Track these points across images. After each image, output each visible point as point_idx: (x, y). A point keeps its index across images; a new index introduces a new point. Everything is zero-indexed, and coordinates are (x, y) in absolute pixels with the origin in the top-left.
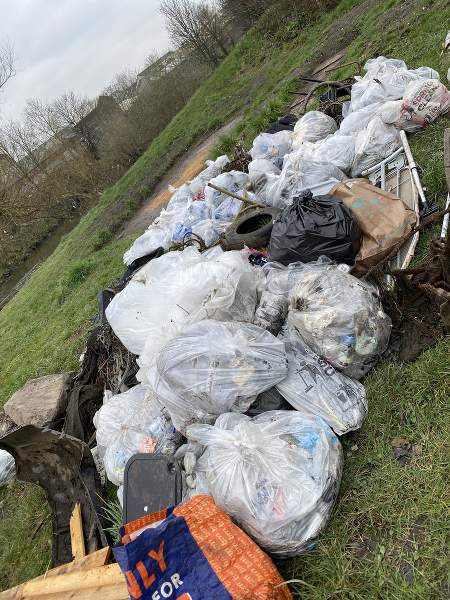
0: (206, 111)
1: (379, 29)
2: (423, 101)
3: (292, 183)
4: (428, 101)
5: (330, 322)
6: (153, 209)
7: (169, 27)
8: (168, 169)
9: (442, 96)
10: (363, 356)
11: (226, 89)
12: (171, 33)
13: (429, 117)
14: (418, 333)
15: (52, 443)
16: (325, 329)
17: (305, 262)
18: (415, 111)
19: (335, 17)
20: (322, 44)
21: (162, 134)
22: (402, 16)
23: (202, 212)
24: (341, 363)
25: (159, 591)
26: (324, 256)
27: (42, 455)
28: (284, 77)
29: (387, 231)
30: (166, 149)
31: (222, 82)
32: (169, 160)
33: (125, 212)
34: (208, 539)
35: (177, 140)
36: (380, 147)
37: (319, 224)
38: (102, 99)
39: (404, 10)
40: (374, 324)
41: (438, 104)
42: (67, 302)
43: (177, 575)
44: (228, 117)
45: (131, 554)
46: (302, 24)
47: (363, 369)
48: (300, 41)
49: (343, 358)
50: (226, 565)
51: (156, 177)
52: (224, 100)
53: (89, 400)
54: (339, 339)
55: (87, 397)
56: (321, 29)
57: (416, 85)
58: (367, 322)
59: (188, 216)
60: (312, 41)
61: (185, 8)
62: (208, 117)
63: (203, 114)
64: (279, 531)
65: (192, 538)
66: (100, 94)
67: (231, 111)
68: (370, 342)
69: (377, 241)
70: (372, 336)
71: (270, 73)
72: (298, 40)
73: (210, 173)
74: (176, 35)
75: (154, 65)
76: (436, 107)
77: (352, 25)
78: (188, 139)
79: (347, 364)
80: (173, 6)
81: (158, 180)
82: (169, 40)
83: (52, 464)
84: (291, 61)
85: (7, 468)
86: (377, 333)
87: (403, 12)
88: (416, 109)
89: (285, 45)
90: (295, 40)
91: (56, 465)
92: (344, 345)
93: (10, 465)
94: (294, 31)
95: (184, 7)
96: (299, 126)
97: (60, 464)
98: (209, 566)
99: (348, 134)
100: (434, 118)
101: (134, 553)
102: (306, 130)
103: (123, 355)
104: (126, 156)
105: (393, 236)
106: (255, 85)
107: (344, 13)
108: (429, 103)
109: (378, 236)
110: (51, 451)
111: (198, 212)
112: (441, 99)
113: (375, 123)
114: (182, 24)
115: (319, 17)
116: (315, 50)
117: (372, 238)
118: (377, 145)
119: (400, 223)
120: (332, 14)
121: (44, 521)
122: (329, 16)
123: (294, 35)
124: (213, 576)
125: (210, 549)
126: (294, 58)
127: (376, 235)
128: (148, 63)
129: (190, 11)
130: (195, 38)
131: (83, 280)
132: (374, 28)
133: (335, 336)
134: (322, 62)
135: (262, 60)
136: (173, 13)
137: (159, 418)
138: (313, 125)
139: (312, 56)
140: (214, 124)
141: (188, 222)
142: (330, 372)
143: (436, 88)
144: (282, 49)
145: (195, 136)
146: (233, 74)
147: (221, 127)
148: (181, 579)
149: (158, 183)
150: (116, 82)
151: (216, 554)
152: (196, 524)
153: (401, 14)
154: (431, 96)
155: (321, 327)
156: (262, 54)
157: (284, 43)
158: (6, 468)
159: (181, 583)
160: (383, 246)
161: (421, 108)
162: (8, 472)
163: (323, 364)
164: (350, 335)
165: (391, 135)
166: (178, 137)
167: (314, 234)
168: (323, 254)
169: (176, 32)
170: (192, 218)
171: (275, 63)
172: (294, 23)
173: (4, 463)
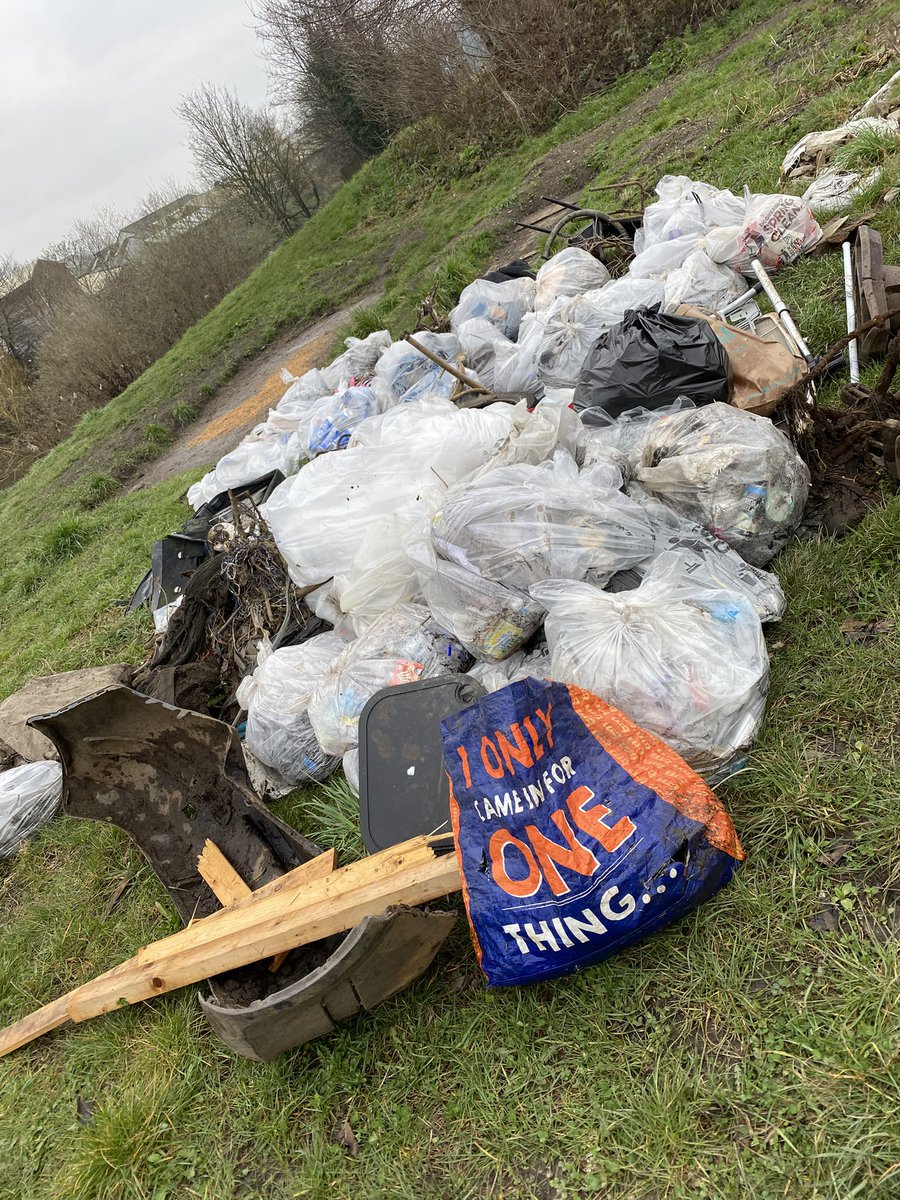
0: (302, 284)
1: (645, 159)
2: (779, 226)
3: (561, 343)
4: (787, 228)
5: (730, 461)
6: (206, 442)
7: (197, 146)
8: (228, 377)
9: (807, 223)
10: (774, 524)
11: (338, 251)
12: (200, 157)
13: (787, 255)
14: (851, 497)
15: (148, 740)
16: (721, 473)
17: (651, 409)
18: (767, 241)
19: (550, 143)
20: (532, 182)
21: (205, 320)
22: (686, 141)
23: (368, 404)
24: (741, 533)
25: (550, 772)
26: (685, 398)
27: (119, 768)
28: (461, 231)
29: (771, 376)
30: (219, 345)
31: (328, 238)
32: (229, 364)
33: (144, 446)
34: (601, 722)
35: (243, 330)
36: (709, 295)
37: (680, 343)
38: (43, 266)
39: (688, 132)
40: (793, 472)
41: (801, 236)
42: (46, 588)
43: (567, 759)
44: (347, 296)
45: (518, 700)
46: (486, 151)
47: (770, 547)
48: (485, 177)
49: (745, 524)
50: (634, 758)
51: (205, 390)
52: (337, 267)
53: (196, 686)
54: (741, 491)
55: (191, 681)
56: (526, 161)
57: (767, 202)
58: (783, 467)
59: (342, 409)
60: (511, 179)
61: (231, 114)
62: (306, 294)
63: (294, 289)
64: (702, 723)
65: (577, 718)
66: (41, 255)
67: (355, 285)
68: (785, 502)
69: (759, 386)
70: (788, 491)
71: (429, 226)
72: (481, 176)
73: (367, 351)
74: (210, 162)
75: (156, 215)
76: (797, 239)
77: (585, 157)
78: (267, 329)
79: (750, 534)
80: (208, 107)
81: (210, 394)
82: (194, 169)
83: (139, 786)
84: (473, 209)
85: (16, 819)
86: (794, 486)
87: (686, 135)
88: (768, 237)
89: (455, 184)
90: (476, 176)
91: (146, 786)
92: (749, 500)
93: (21, 813)
94: (472, 162)
95: (228, 114)
96: (549, 270)
97: (156, 783)
98: (610, 758)
99: (648, 277)
100: (793, 258)
101: (521, 699)
102: (562, 278)
103: (271, 602)
104: (95, 378)
105: (779, 383)
106: (400, 245)
107: (567, 139)
108: (788, 232)
109: (759, 381)
110: (140, 758)
111: (361, 404)
112: (804, 228)
113: (698, 260)
114: (221, 144)
115: (521, 142)
116: (520, 192)
117: (748, 384)
118: (704, 291)
119: (788, 368)
120: (545, 138)
121: (131, 881)
122: (541, 141)
123: (472, 167)
124: (618, 769)
125: (607, 736)
126: (477, 204)
127: (756, 378)
128: (145, 208)
129: (240, 123)
130: (246, 174)
131: (78, 551)
132: (633, 159)
133: (738, 483)
134: (532, 212)
135: (410, 205)
136: (205, 118)
137: (421, 635)
138: (574, 269)
139: (513, 201)
140: (319, 306)
141: (340, 420)
142: (722, 547)
143: (799, 210)
144: (448, 189)
145: (280, 325)
146: (350, 227)
147: (334, 312)
148: (574, 767)
149: (208, 400)
150: (77, 236)
151: (616, 743)
152: (580, 700)
153: (684, 139)
154: (791, 220)
155: (714, 470)
156: (408, 196)
157: (453, 181)
158: (14, 818)
159: (574, 773)
160: (767, 396)
161: (776, 237)
162: (15, 827)
163: (710, 537)
164: (760, 483)
165: (726, 278)
166: (244, 325)
167: (671, 357)
168: (684, 394)
169: (210, 156)
170: (349, 413)
171: (437, 212)
172: (473, 146)
173: (10, 809)
